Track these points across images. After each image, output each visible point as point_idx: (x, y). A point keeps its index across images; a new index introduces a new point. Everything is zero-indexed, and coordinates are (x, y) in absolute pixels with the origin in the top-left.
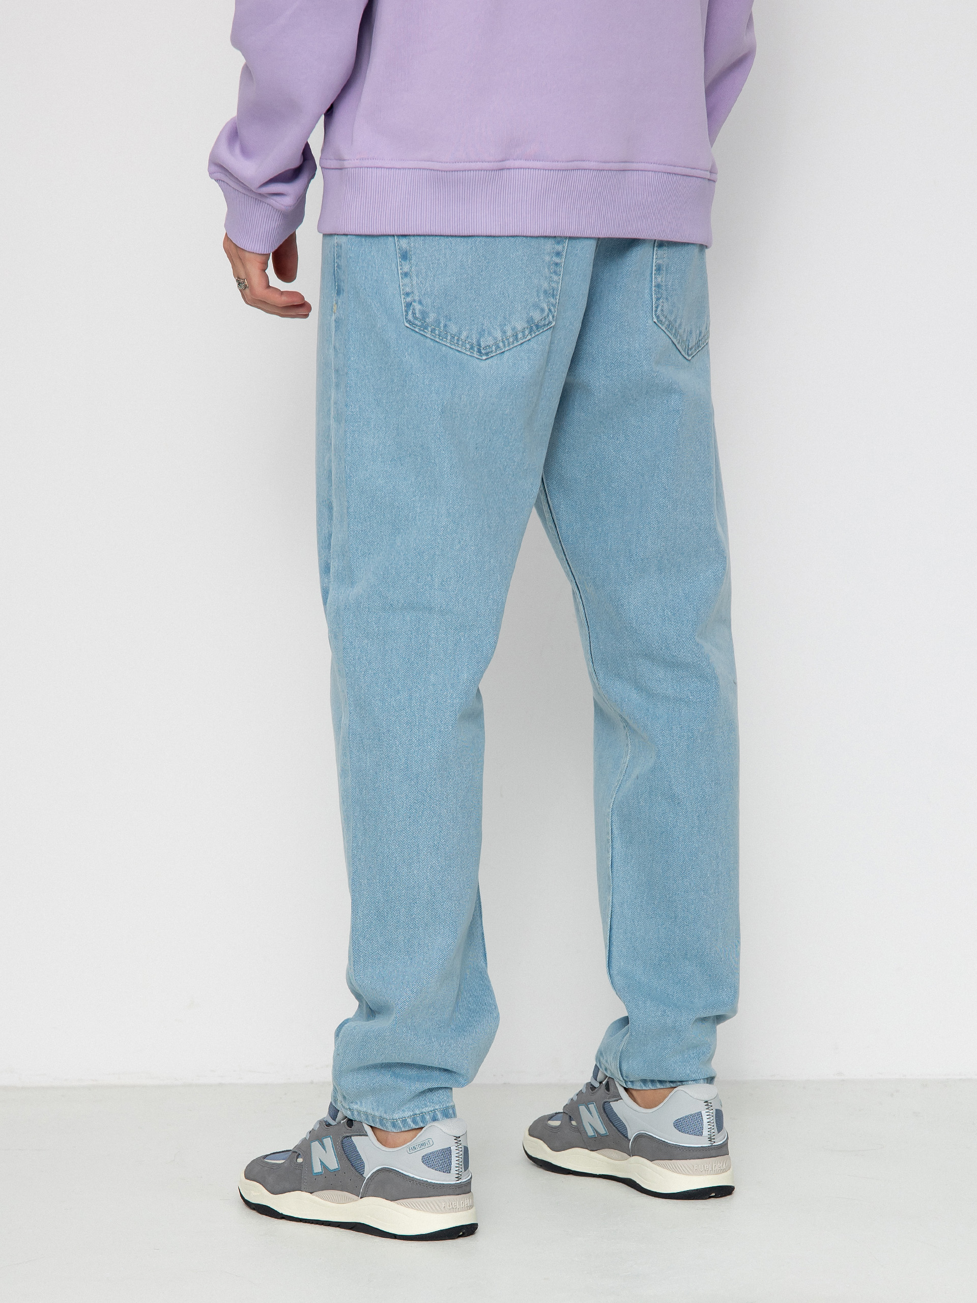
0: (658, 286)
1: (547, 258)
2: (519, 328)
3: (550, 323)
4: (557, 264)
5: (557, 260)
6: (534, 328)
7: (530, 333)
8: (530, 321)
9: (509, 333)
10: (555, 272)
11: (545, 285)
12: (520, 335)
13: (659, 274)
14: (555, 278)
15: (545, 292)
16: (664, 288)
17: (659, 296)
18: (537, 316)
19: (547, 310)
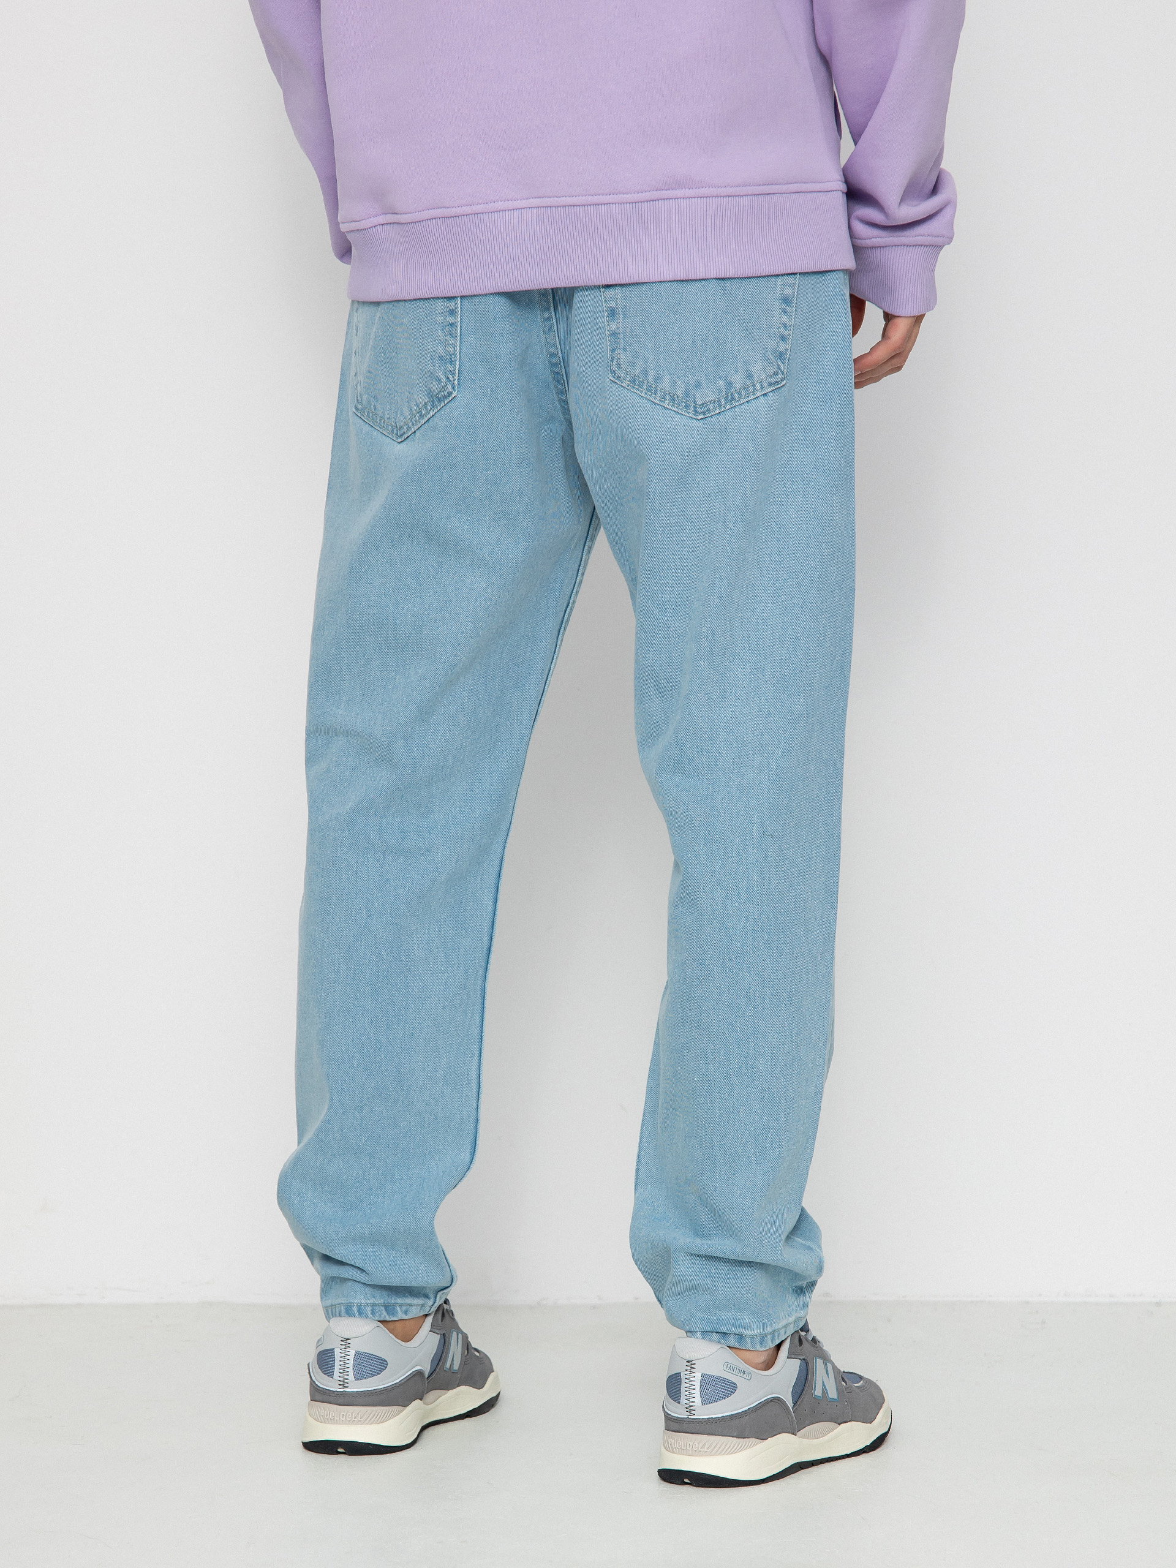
0: (614, 334)
1: (440, 319)
2: (421, 402)
3: (450, 394)
4: (452, 325)
5: (451, 320)
6: (436, 401)
7: (433, 406)
8: (430, 393)
9: (415, 409)
10: (451, 335)
11: (441, 350)
12: (424, 411)
13: (613, 320)
14: (451, 341)
15: (441, 358)
16: (621, 336)
17: (615, 347)
18: (435, 388)
19: (444, 379)
